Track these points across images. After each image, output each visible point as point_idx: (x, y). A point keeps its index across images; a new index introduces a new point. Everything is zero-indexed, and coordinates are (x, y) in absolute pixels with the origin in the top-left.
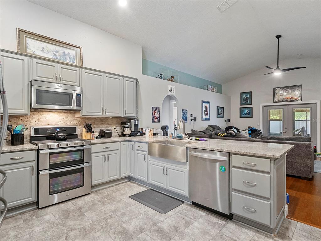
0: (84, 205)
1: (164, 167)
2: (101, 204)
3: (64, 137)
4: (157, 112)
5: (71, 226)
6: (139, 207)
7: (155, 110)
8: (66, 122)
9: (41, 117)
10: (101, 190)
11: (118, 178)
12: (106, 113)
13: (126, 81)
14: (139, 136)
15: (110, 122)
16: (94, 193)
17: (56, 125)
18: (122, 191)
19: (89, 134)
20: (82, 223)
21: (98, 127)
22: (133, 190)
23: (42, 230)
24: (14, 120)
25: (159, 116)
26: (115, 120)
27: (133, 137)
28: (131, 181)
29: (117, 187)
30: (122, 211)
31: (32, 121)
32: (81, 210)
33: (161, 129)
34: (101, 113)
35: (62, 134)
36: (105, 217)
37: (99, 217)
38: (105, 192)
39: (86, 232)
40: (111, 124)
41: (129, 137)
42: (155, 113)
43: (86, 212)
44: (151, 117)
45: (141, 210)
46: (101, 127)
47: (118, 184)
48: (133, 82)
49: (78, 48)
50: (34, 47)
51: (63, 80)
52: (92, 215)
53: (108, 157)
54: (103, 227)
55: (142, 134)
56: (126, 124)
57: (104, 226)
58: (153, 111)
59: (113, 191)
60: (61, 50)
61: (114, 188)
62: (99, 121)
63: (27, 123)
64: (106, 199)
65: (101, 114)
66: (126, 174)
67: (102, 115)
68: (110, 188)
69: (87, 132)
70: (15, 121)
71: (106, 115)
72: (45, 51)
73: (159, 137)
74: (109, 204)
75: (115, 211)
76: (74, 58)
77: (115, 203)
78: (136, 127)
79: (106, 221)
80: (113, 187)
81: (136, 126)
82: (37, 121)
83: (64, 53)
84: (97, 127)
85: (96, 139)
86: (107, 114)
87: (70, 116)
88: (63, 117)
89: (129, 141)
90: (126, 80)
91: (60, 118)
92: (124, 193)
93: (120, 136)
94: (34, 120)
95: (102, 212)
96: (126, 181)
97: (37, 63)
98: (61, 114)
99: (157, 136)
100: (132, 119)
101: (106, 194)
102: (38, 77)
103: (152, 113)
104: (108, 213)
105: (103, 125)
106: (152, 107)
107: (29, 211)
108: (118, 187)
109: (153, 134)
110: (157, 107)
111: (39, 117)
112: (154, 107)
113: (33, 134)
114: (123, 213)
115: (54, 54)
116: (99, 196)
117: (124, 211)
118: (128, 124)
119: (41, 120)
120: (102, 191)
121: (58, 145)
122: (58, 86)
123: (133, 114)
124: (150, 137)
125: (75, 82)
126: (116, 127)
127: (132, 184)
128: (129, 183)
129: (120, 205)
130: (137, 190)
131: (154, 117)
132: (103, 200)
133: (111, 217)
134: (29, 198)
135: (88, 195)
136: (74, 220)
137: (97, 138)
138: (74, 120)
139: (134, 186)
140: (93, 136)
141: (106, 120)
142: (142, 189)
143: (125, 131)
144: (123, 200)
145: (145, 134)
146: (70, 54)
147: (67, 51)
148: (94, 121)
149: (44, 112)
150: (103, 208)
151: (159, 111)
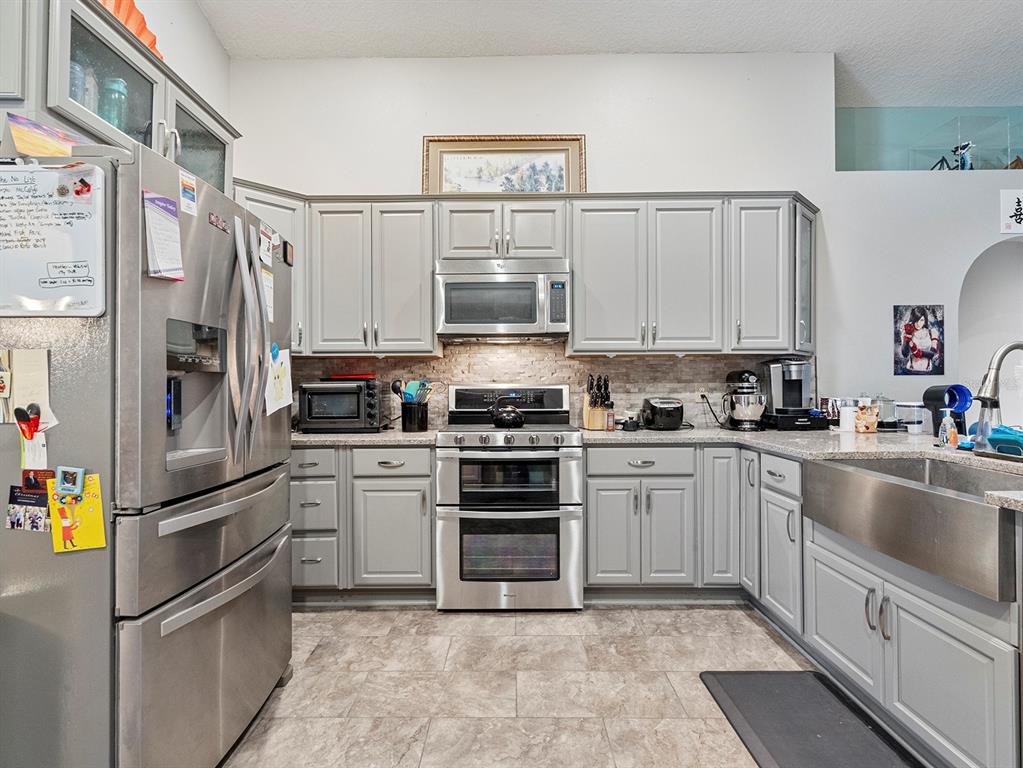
0: (540, 642)
1: (872, 591)
2: (586, 660)
3: (514, 418)
4: (926, 326)
5: (459, 696)
6: (709, 739)
7: (915, 319)
8: (539, 375)
9: (475, 360)
10: (622, 608)
11: (690, 581)
12: (654, 339)
13: (743, 212)
14: (803, 428)
15: (686, 372)
16: (596, 612)
17: (512, 382)
18: (688, 641)
19: (599, 411)
20: (489, 702)
21: (640, 391)
22: (734, 651)
23: (397, 675)
24: (420, 368)
25: (941, 346)
26: (706, 367)
27: (775, 432)
28: (751, 609)
29: (683, 615)
30: (635, 724)
31: (455, 371)
32: (519, 658)
33: (922, 403)
34: (639, 342)
35: (509, 409)
36: (562, 715)
37: (547, 708)
38: (630, 619)
39: (475, 740)
40: (692, 381)
41: (756, 430)
42: (910, 329)
43: (528, 668)
44: (888, 350)
45: (714, 756)
46: (652, 389)
47: (691, 607)
48: (779, 208)
49: (574, 140)
50: (459, 174)
51: (516, 248)
52: (534, 690)
53: (648, 497)
54: (531, 754)
55: (822, 422)
56: (743, 381)
57: (536, 751)
58: (902, 326)
59: (658, 625)
60: (523, 161)
61: (666, 617)
62: (644, 371)
63: (446, 375)
64: (612, 650)
65: (636, 345)
66: (730, 577)
67: (639, 347)
68: (656, 613)
69: (594, 403)
70: (421, 372)
71: (656, 347)
72: (484, 178)
73: (911, 439)
74: (611, 671)
75: (609, 710)
76: (561, 177)
77: (634, 675)
78: (795, 395)
79: (555, 737)
80: (665, 613)
81: (793, 387)
82: (466, 372)
83: (533, 168)
84: (637, 390)
85: (623, 429)
86: (661, 344)
87: (551, 354)
88: (531, 359)
89: (741, 446)
90: (742, 208)
91: (523, 361)
92: (692, 648)
93: (722, 426)
94: (460, 368)
95: (565, 692)
96: (733, 602)
97: (452, 211)
98: (525, 350)
99: (900, 435)
100: (776, 359)
101: (629, 630)
102: (455, 248)
103: (897, 334)
104: (580, 707)
105: (660, 384)
106: (896, 308)
107: (420, 608)
108: (688, 616)
109: (881, 425)
110: (928, 304)
111: (472, 361)
112: (907, 308)
113: (452, 407)
114: (632, 731)
115: (507, 178)
116: (600, 628)
117: (641, 725)
118: (748, 381)
119: (475, 367)
120: (626, 613)
121: (507, 440)
122: (498, 265)
123: (777, 338)
124: (862, 436)
125: (550, 248)
126: (712, 390)
127: (747, 623)
128: (739, 613)
129: (643, 691)
130: (753, 654)
131: (910, 351)
132: (602, 647)
133: (581, 729)
134: (416, 573)
135: (571, 614)
136: (477, 684)
137: (627, 426)
138: (562, 367)
139: (751, 632)
140: (611, 419)
141: (671, 365)
142: (781, 660)
143: (737, 406)
144: (671, 676)
145: (837, 423)
146: (551, 167)
147: (539, 160)
148: (624, 370)
149: (482, 347)
150: (582, 676)
151: (940, 324)
